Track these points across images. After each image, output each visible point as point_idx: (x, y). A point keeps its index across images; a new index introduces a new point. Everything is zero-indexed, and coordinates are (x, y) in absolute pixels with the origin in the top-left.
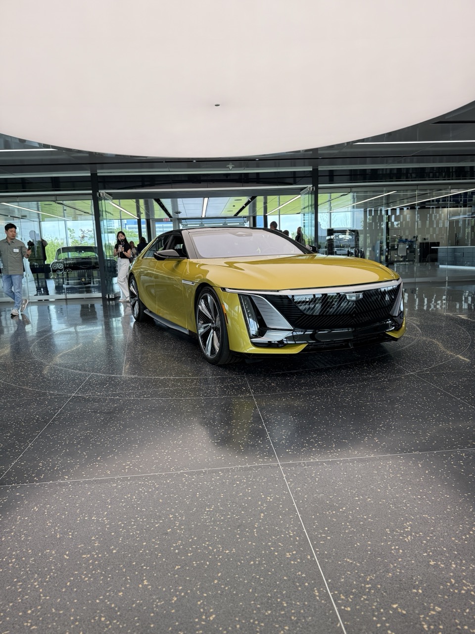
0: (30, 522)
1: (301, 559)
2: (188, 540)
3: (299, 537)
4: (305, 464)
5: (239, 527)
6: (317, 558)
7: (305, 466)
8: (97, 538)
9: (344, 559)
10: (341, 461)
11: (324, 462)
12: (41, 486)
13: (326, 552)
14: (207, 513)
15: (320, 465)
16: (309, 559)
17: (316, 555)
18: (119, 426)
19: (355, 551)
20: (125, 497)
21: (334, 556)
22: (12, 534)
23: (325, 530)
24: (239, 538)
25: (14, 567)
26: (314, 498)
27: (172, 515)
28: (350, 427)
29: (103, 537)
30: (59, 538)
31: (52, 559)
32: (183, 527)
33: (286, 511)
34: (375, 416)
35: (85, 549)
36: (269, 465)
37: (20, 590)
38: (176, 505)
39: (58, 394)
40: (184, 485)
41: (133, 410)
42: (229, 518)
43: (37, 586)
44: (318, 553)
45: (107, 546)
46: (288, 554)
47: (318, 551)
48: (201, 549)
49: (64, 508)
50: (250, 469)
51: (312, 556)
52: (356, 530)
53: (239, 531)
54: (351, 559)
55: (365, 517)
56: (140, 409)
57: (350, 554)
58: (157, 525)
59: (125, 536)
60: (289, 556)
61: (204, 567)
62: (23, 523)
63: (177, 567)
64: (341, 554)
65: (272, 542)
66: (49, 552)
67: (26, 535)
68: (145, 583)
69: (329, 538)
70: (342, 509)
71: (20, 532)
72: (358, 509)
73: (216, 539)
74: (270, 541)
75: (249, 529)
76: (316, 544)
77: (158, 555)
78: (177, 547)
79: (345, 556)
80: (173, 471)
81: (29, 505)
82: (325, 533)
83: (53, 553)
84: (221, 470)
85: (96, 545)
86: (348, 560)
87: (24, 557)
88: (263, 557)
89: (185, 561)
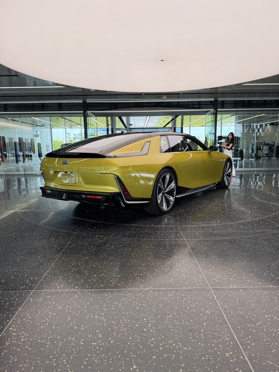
0: (57, 317)
1: (236, 358)
2: (158, 337)
3: (233, 341)
4: (227, 289)
5: (190, 331)
6: (248, 359)
7: (227, 290)
8: (100, 331)
9: (266, 361)
10: (251, 289)
11: (240, 288)
12: (62, 292)
13: (253, 355)
14: (168, 319)
15: (238, 290)
16: (242, 359)
17: (247, 357)
18: (105, 255)
19: (273, 356)
20: (114, 303)
21: (259, 358)
22: (47, 324)
23: (249, 338)
24: (191, 339)
25: (50, 348)
26: (237, 314)
27: (145, 319)
28: (252, 265)
29: (104, 331)
30: (76, 329)
31: (73, 344)
32: (154, 328)
33: (220, 322)
34: (268, 258)
35: (93, 338)
36: (204, 289)
37: (55, 365)
38: (148, 312)
39: (67, 232)
40: (150, 298)
41: (112, 245)
42: (183, 324)
43: (65, 363)
44: (248, 355)
45: (107, 338)
46: (227, 354)
47: (247, 354)
48: (167, 345)
49: (77, 309)
50: (192, 290)
51: (244, 357)
52: (271, 339)
53: (191, 334)
54: (271, 361)
55: (275, 331)
56: (116, 244)
57: (270, 357)
58: (137, 325)
59: (117, 331)
60: (228, 356)
61: (172, 359)
62: (53, 317)
63: (154, 357)
64: (264, 357)
65: (215, 344)
66: (71, 339)
67: (56, 326)
68: (135, 367)
69: (253, 344)
70: (258, 323)
71: (52, 323)
72: (269, 324)
73: (177, 339)
74: (213, 343)
75: (198, 333)
76: (245, 348)
77: (140, 347)
78: (152, 342)
79: (267, 359)
80: (142, 288)
81: (55, 304)
82: (249, 341)
83: (73, 339)
84: (173, 290)
85: (100, 336)
86: (270, 362)
87: (56, 341)
88: (210, 355)
89: (158, 353)
